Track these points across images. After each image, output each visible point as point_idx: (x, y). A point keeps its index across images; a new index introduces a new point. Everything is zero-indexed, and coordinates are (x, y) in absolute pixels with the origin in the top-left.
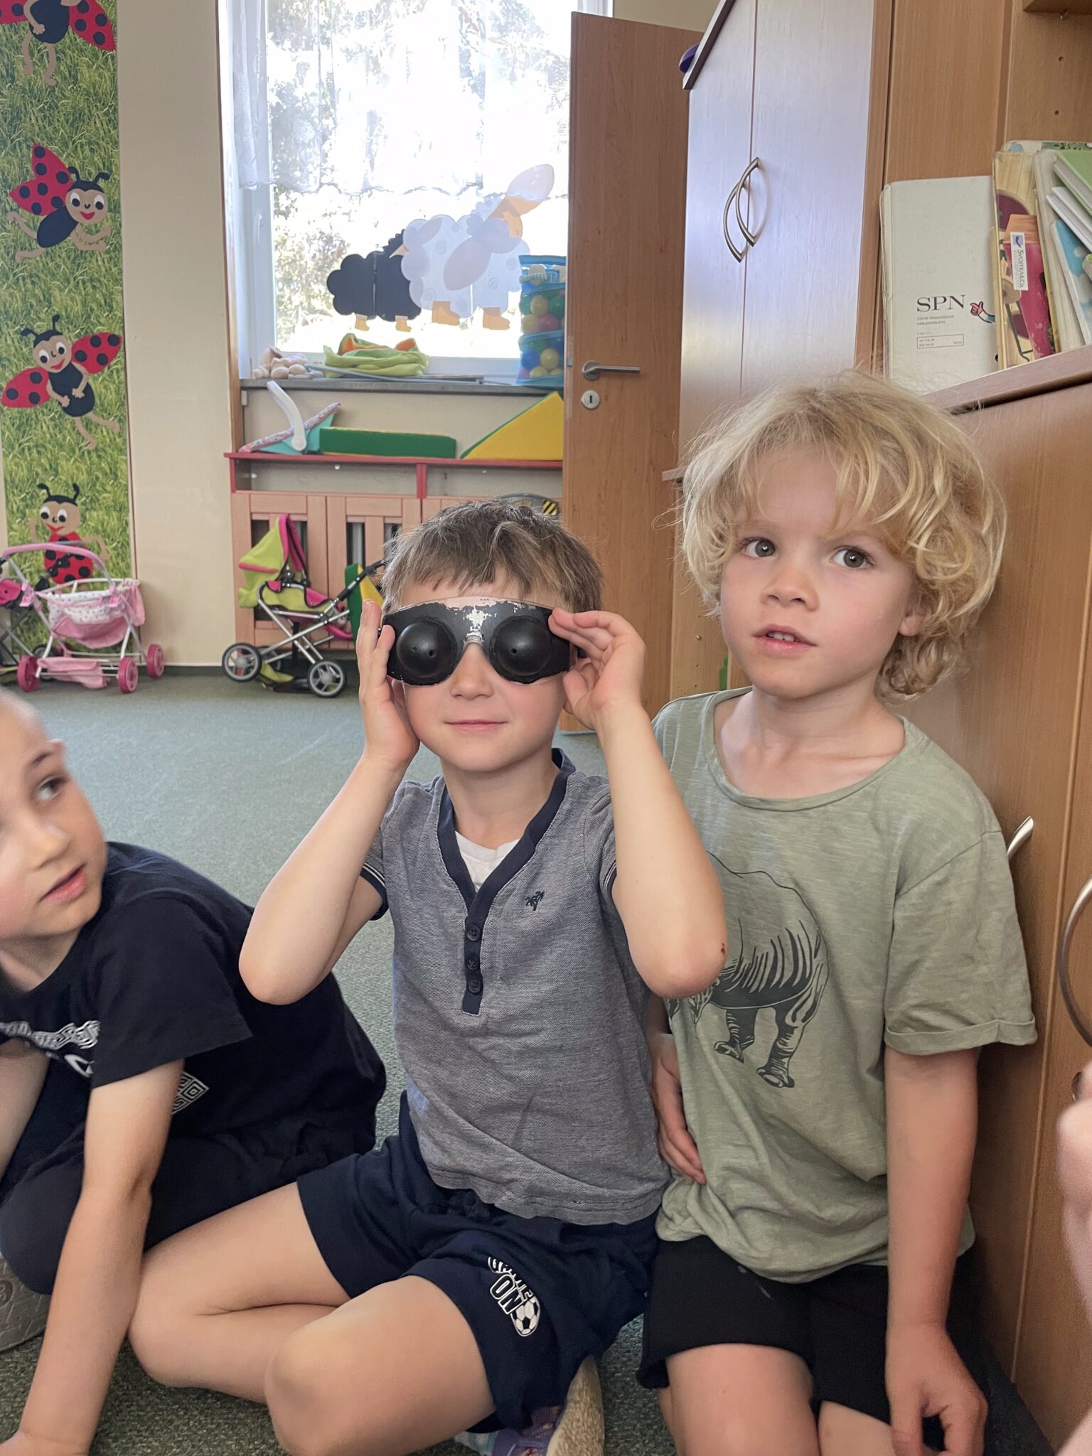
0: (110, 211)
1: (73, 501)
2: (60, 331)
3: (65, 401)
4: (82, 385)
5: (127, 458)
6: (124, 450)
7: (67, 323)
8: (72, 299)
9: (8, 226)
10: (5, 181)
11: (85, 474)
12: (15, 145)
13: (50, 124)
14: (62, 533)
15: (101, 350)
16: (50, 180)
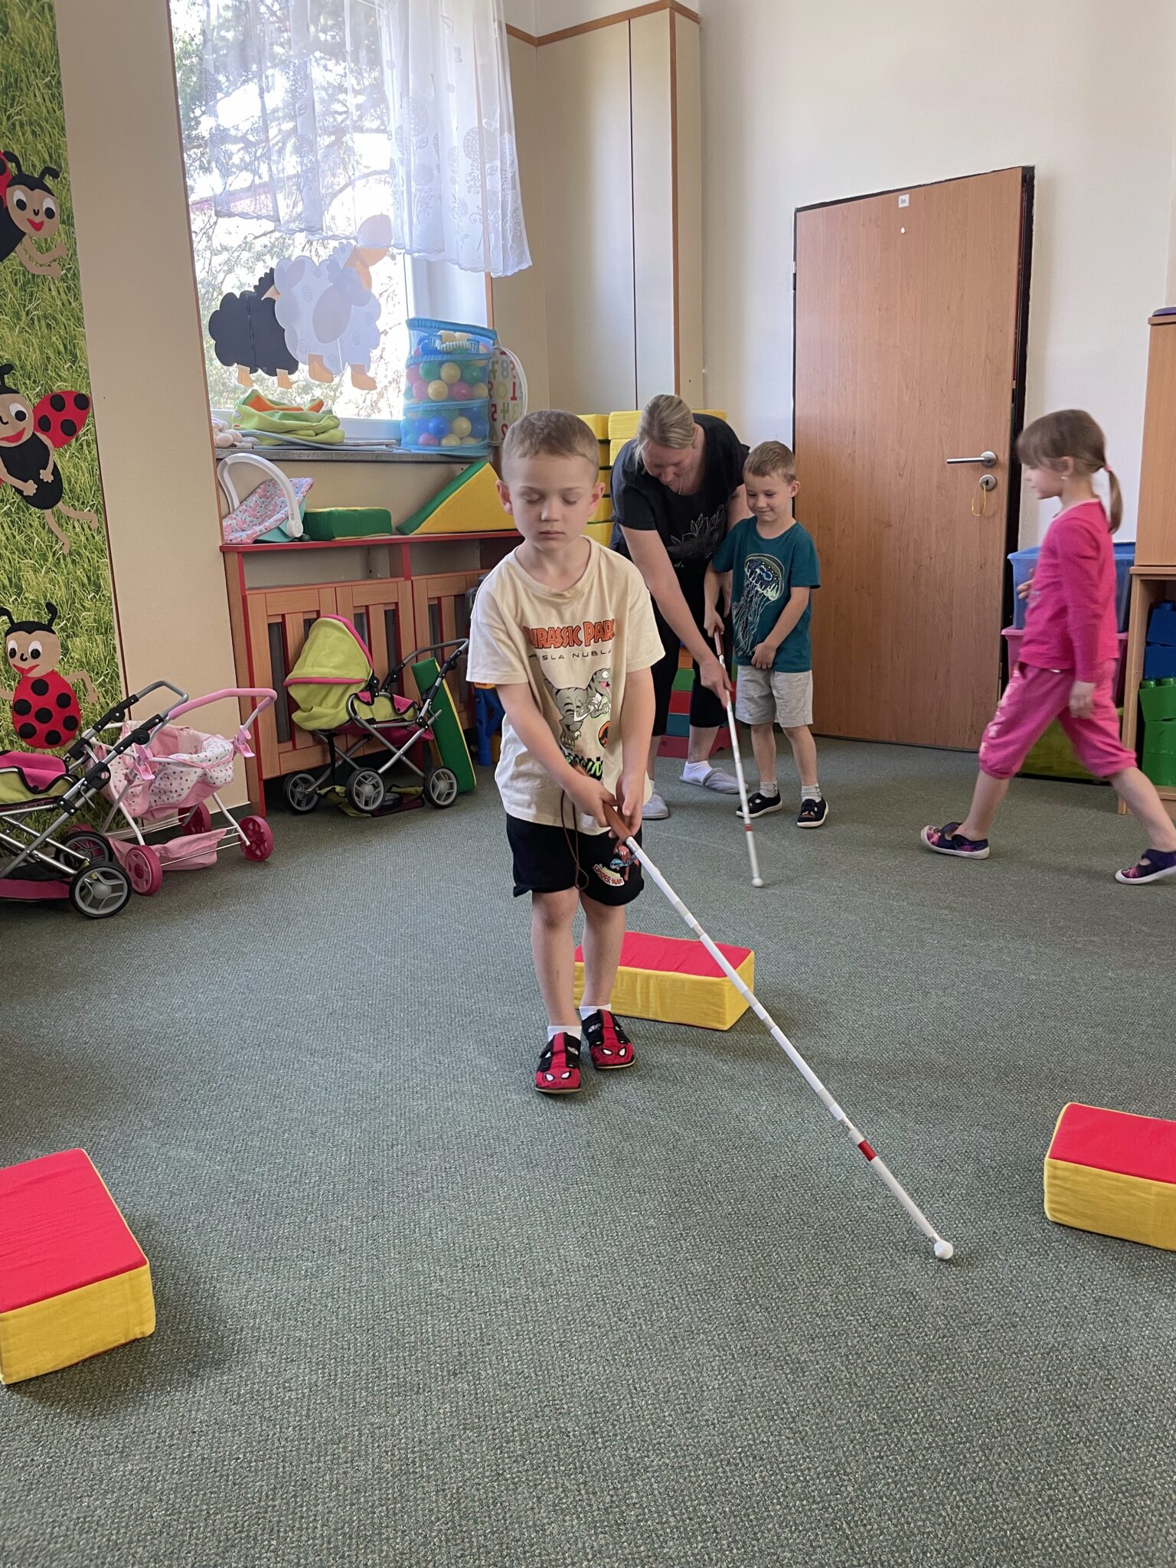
1: (48, 628)
2: (13, 387)
3: (30, 488)
4: (50, 467)
5: (108, 561)
6: (105, 551)
7: (23, 376)
8: (27, 343)
11: (63, 589)
14: (36, 674)
15: (65, 415)
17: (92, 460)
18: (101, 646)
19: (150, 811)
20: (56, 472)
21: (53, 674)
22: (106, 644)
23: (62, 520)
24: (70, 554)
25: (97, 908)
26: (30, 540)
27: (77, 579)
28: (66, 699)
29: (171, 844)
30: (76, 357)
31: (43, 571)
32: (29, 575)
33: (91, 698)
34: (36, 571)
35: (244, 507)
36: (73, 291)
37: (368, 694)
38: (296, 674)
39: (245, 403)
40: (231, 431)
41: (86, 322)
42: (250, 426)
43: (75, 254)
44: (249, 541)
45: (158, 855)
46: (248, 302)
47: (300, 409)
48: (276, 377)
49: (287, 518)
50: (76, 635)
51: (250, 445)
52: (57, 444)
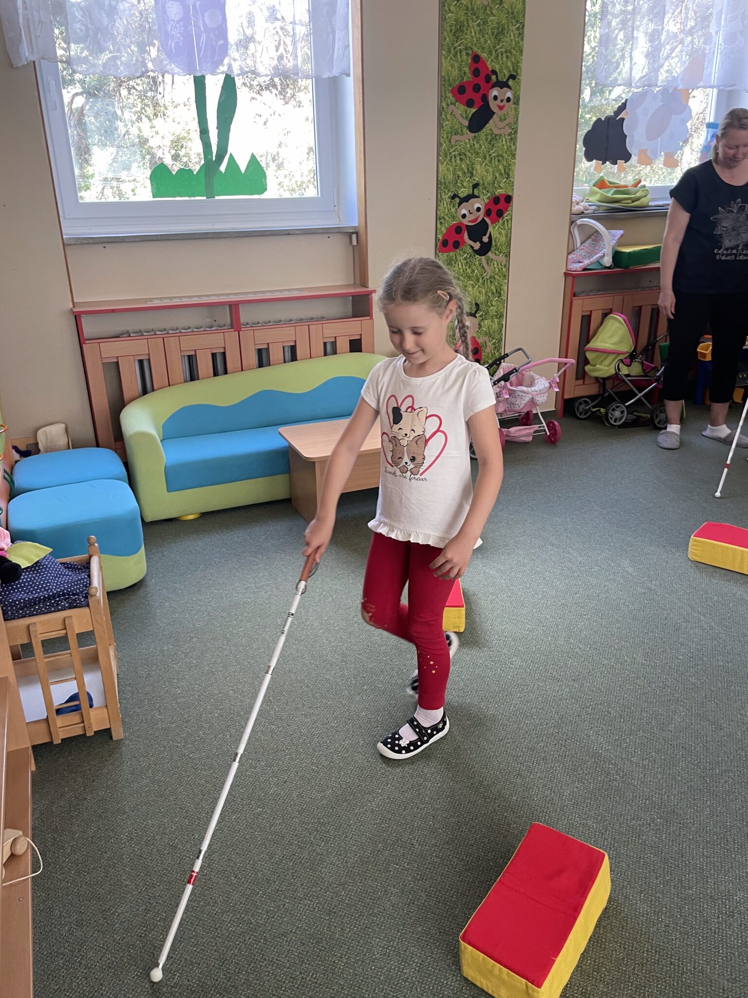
1: (474, 316)
2: (477, 195)
3: (477, 246)
4: (488, 234)
5: (507, 281)
6: (506, 276)
7: (482, 188)
8: (487, 171)
9: (449, 116)
10: (449, 81)
11: (484, 296)
12: (456, 52)
13: (483, 37)
15: (499, 207)
16: (481, 81)
17: (508, 230)
18: (496, 324)
19: (505, 411)
20: (490, 237)
21: (473, 338)
22: (499, 324)
23: (489, 261)
24: (490, 278)
26: (473, 271)
27: (491, 290)
28: (477, 351)
29: (512, 429)
30: (509, 176)
31: (477, 287)
32: (470, 289)
33: (488, 350)
34: (473, 287)
35: (582, 247)
36: (513, 140)
37: (629, 360)
38: (591, 345)
39: (594, 186)
40: (583, 203)
41: (517, 156)
42: (594, 199)
43: (517, 120)
44: (580, 270)
45: (505, 433)
46: (608, 122)
47: (627, 186)
48: (616, 166)
49: (604, 256)
50: (486, 319)
51: (592, 211)
52: (493, 222)
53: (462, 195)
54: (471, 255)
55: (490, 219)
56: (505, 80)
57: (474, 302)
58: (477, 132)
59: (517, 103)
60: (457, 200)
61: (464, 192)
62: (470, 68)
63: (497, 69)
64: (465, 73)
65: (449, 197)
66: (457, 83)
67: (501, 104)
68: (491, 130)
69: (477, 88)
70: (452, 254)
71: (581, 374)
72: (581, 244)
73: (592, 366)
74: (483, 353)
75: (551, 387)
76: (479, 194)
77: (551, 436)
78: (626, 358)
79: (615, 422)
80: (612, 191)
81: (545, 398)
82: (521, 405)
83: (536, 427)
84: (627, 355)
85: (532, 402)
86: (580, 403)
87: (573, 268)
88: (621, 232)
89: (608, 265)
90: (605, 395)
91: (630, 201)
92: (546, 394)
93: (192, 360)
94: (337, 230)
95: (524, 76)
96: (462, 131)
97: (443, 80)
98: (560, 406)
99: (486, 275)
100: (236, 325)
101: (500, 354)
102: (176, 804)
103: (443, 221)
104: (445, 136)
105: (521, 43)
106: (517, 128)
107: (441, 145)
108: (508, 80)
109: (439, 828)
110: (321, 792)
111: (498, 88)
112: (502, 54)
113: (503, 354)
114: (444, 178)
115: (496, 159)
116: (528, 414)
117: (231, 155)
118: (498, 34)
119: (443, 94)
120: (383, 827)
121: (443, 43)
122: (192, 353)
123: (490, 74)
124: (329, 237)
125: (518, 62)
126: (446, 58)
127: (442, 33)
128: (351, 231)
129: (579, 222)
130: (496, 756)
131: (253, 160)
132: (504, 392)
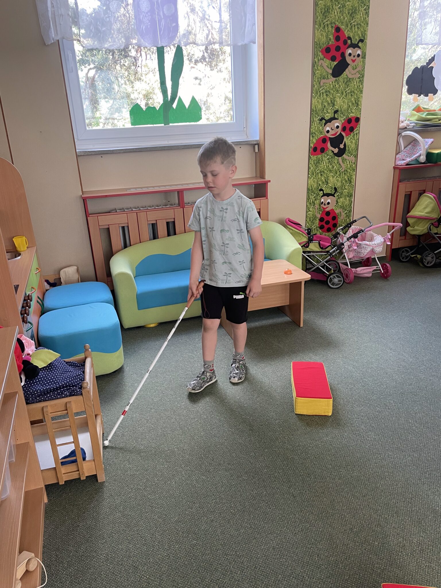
0: (362, 58)
1: (333, 195)
2: (337, 118)
3: (336, 150)
4: (343, 143)
5: (355, 173)
6: (355, 170)
7: (340, 113)
8: (343, 102)
9: (319, 68)
10: (319, 44)
11: (340, 183)
12: (325, 26)
13: (342, 15)
14: (327, 210)
15: (351, 125)
16: (340, 43)
17: (357, 140)
18: (348, 201)
19: (354, 257)
20: (345, 145)
21: (332, 210)
22: (349, 200)
23: (344, 160)
24: (344, 171)
25: (333, 286)
26: (333, 167)
27: (345, 179)
28: (335, 218)
29: (359, 269)
30: (358, 105)
31: (335, 177)
32: (331, 178)
33: (342, 218)
34: (333, 177)
35: (405, 150)
36: (361, 81)
37: (437, 223)
38: (410, 214)
39: (413, 110)
40: (406, 122)
41: (363, 92)
42: (414, 119)
43: (364, 68)
44: (404, 165)
45: (354, 272)
46: (423, 69)
47: (435, 110)
48: (428, 97)
49: (420, 155)
50: (341, 197)
51: (412, 127)
52: (347, 135)
53: (327, 118)
54: (332, 157)
55: (344, 133)
56: (356, 43)
57: (333, 187)
58: (338, 77)
59: (364, 57)
60: (324, 121)
61: (328, 116)
62: (334, 36)
63: (351, 35)
64: (330, 39)
65: (318, 120)
66: (325, 46)
67: (354, 59)
68: (347, 75)
69: (338, 49)
70: (319, 156)
71: (404, 232)
72: (404, 148)
73: (411, 227)
74: (339, 220)
75: (385, 241)
76: (338, 117)
77: (385, 273)
78: (435, 222)
79: (427, 264)
80: (425, 114)
81: (381, 249)
82: (365, 253)
83: (375, 268)
84: (436, 220)
85: (372, 251)
86: (403, 252)
87: (400, 164)
88: (432, 140)
89: (423, 162)
90: (420, 246)
91: (437, 120)
92: (382, 246)
93: (154, 226)
94: (246, 143)
95: (369, 40)
96: (327, 77)
97: (315, 44)
98: (389, 254)
99: (342, 170)
100: (181, 204)
101: (350, 220)
102: (138, 534)
103: (314, 135)
104: (316, 80)
105: (367, 19)
106: (364, 73)
107: (314, 86)
108: (358, 43)
109: (322, 565)
110: (237, 530)
111: (352, 48)
112: (354, 26)
113: (352, 221)
114: (316, 107)
115: (350, 94)
116: (368, 259)
117: (180, 97)
118: (352, 13)
119: (316, 53)
120: (281, 561)
121: (316, 20)
122: (155, 222)
123: (347, 39)
124: (240, 147)
125: (365, 31)
126: (318, 30)
127: (316, 14)
128: (255, 143)
129: (403, 134)
130: (361, 509)
131: (193, 100)
132: (354, 245)
